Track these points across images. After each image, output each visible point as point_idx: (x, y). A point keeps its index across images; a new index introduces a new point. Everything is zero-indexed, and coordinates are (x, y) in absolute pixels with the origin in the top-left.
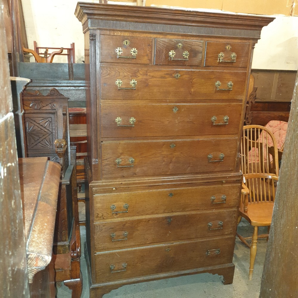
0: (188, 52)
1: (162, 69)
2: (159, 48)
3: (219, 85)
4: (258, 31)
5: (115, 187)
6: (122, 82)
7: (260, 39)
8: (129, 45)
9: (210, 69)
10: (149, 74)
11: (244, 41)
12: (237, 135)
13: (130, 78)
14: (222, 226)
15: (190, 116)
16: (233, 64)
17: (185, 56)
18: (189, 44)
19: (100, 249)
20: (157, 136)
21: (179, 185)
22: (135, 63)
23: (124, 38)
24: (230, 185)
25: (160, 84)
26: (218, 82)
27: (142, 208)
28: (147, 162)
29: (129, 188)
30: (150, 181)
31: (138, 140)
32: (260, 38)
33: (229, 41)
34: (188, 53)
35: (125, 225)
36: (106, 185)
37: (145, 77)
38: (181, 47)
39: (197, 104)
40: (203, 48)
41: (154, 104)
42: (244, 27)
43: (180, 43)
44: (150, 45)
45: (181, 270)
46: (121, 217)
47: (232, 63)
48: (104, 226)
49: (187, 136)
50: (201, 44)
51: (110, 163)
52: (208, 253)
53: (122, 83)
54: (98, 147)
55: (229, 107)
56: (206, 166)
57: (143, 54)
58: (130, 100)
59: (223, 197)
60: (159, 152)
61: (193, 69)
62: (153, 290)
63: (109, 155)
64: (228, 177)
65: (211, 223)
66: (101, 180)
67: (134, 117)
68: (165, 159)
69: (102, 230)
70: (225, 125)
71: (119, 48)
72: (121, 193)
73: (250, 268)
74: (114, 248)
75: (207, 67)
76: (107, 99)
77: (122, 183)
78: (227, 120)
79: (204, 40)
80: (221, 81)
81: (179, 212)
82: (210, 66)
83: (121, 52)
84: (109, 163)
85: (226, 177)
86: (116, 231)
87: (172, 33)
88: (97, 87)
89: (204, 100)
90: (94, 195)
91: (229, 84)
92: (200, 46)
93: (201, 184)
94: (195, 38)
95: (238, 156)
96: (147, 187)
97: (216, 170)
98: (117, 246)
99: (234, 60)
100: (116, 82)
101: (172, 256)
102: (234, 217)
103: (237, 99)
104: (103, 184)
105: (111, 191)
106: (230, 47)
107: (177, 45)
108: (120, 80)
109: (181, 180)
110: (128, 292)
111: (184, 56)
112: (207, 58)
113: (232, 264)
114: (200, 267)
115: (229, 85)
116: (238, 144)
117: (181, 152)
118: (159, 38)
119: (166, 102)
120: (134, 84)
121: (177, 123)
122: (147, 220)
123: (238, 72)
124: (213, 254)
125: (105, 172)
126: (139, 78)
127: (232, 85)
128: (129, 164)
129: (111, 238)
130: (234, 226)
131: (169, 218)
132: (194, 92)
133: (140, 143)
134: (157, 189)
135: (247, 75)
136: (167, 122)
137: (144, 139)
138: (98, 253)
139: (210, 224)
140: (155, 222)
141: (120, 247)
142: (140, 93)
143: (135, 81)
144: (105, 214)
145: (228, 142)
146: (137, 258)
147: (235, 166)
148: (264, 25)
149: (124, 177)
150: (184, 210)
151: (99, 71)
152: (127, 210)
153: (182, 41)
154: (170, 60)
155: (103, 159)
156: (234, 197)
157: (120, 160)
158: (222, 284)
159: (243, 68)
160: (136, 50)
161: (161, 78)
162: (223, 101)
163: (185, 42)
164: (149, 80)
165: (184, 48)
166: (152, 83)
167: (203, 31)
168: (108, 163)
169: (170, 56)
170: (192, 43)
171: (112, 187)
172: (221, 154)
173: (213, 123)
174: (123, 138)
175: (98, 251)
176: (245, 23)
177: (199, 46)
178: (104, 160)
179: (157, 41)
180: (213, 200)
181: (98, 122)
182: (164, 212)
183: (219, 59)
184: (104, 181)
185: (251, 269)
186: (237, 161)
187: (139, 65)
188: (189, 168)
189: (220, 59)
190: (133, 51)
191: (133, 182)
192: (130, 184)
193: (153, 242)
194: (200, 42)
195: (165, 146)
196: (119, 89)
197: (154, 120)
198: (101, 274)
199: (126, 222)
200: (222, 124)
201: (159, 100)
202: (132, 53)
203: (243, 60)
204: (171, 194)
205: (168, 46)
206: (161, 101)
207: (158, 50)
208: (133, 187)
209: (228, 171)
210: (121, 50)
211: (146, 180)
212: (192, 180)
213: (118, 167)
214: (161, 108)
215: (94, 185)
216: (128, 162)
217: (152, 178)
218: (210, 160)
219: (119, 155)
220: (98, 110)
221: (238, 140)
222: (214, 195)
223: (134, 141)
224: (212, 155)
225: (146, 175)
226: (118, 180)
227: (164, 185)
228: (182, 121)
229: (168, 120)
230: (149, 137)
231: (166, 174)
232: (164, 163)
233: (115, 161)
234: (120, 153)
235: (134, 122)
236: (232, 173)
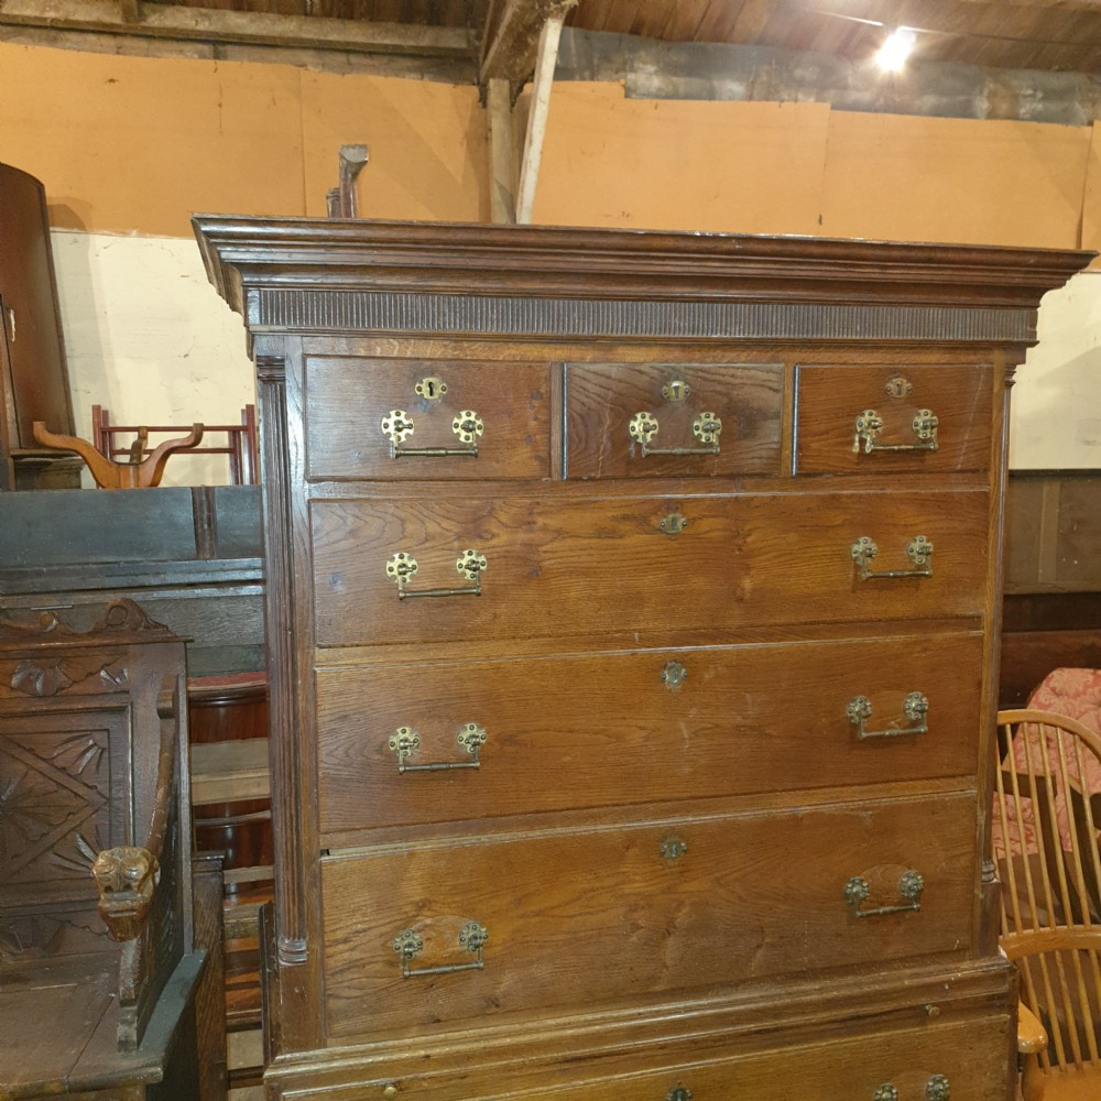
0: (715, 418)
1: (600, 498)
2: (583, 404)
3: (870, 556)
4: (1025, 312)
5: (393, 1079)
6: (414, 562)
7: (1034, 344)
8: (444, 398)
9: (822, 486)
10: (540, 521)
11: (963, 358)
12: (973, 777)
13: (456, 544)
15: (746, 704)
16: (922, 461)
17: (704, 435)
18: (720, 382)
20: (596, 803)
21: (714, 1041)
22: (473, 475)
23: (418, 368)
24: (960, 1023)
25: (595, 564)
26: (861, 540)
28: (554, 938)
29: (465, 1077)
30: (570, 1032)
32: (1038, 342)
33: (897, 361)
34: (719, 421)
36: (350, 1073)
37: (522, 536)
38: (681, 393)
39: (772, 644)
40: (784, 397)
41: (571, 655)
42: (963, 298)
43: (677, 379)
44: (541, 395)
47: (920, 453)
49: (736, 794)
50: (773, 377)
51: (367, 955)
53: (414, 567)
54: (306, 879)
55: (925, 650)
56: (840, 935)
57: (509, 436)
58: (458, 644)
59: (934, 1084)
60: (607, 882)
61: (744, 488)
63: (358, 918)
64: (949, 982)
66: (325, 1046)
67: (476, 720)
68: (641, 918)
70: (915, 735)
71: (398, 414)
75: (807, 475)
76: (344, 646)
77: (427, 1057)
78: (922, 712)
79: (784, 361)
80: (875, 538)
82: (821, 474)
83: (405, 431)
84: (360, 956)
85: (941, 984)
87: (639, 335)
88: (297, 593)
89: (806, 624)
91: (916, 546)
92: (770, 388)
93: (822, 1027)
94: (744, 355)
95: (984, 877)
96: (558, 1067)
97: (889, 952)
99: (930, 440)
100: (389, 564)
103: (960, 611)
104: (335, 1064)
106: (907, 385)
107: (665, 388)
108: (406, 555)
109: (723, 1019)
111: (700, 436)
112: (806, 436)
115: (914, 553)
116: (983, 822)
117: (717, 875)
118: (582, 360)
119: (627, 642)
120: (475, 570)
121: (686, 736)
123: (952, 496)
125: (340, 1003)
126: (495, 542)
127: (928, 554)
128: (458, 959)
132: (754, 590)
133: (514, 846)
134: (607, 1074)
135: (992, 501)
136: (637, 737)
137: (531, 826)
142: (503, 608)
143: (479, 555)
145: (933, 813)
147: (978, 927)
148: (1047, 282)
149: (438, 1021)
151: (306, 521)
153: (686, 368)
154: (633, 456)
155: (329, 937)
156: (984, 1079)
157: (417, 939)
159: (969, 475)
160: (477, 418)
161: (599, 538)
162: (893, 624)
163: (700, 374)
164: (544, 548)
165: (696, 401)
166: (559, 560)
167: (780, 322)
168: (356, 955)
169: (637, 437)
170: (733, 376)
171: (381, 1081)
172: (907, 876)
173: (855, 727)
174: (427, 829)
176: (965, 279)
177: (762, 386)
178: (337, 942)
179: (569, 374)
181: (304, 759)
183: (857, 439)
184: (340, 1049)
186: (982, 901)
187: (495, 484)
188: (760, 952)
189: (863, 442)
190: (461, 422)
191: (482, 1044)
192: (468, 1057)
194: (771, 371)
195: (634, 851)
196: (401, 599)
197: (577, 727)
200: (901, 732)
201: (597, 633)
202: (459, 434)
203: (967, 437)
204: (681, 1095)
205: (620, 394)
206: (602, 640)
207: (581, 416)
208: (484, 1072)
209: (947, 952)
210: (406, 422)
211: (548, 1029)
212: (775, 1012)
213: (407, 973)
214: (607, 671)
215: (289, 1074)
216: (456, 947)
217: (582, 1018)
218: (859, 909)
219: (411, 914)
220: (300, 698)
221: (981, 803)
222: (888, 1080)
223: (484, 838)
224: (865, 884)
225: (550, 1006)
226: (408, 1041)
227: (642, 1050)
228: (709, 725)
229: (641, 723)
230: (554, 811)
231: (649, 993)
232: (634, 939)
233: (389, 944)
234: (416, 904)
235: (478, 744)
236: (966, 965)
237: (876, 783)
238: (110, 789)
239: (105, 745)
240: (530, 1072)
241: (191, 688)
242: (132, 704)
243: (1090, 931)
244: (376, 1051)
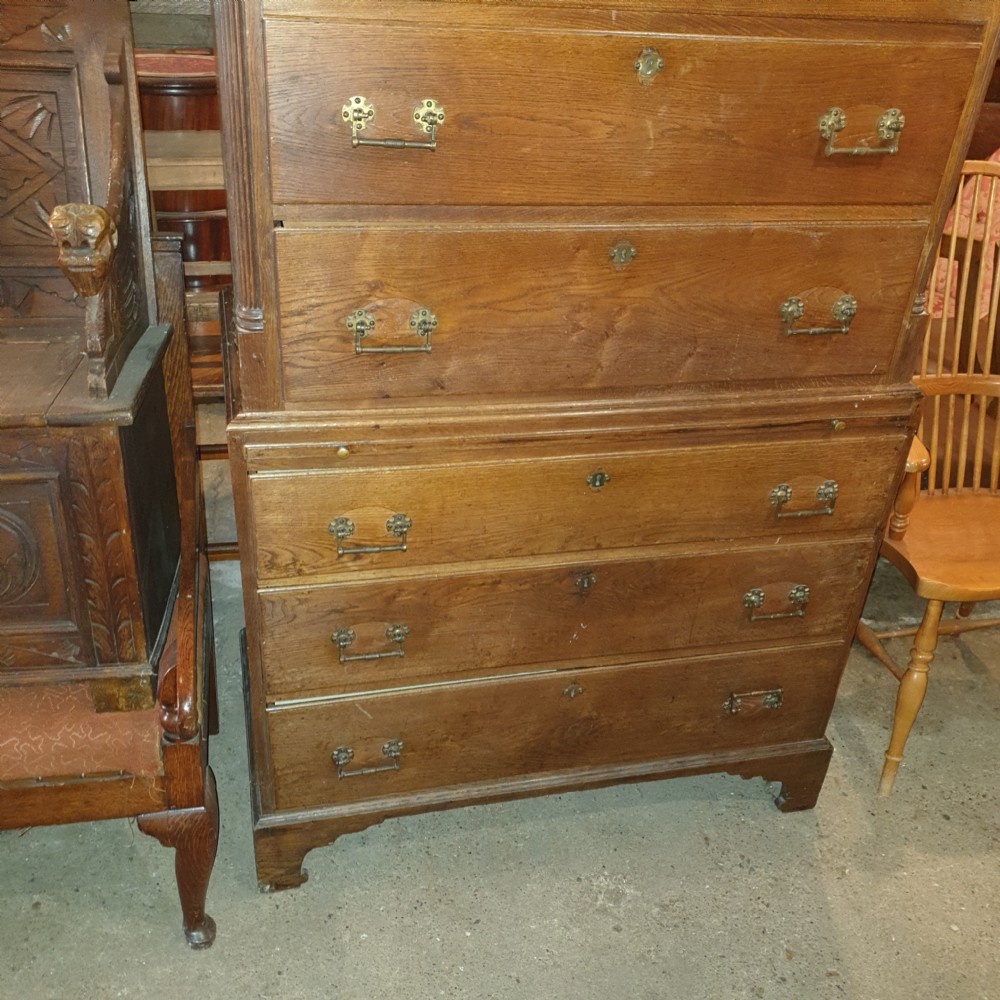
5: (345, 443)
12: (929, 208)
14: (804, 606)
15: (719, 105)
19: (291, 688)
20: (550, 201)
21: (636, 436)
24: (861, 439)
27: (470, 532)
28: (499, 331)
29: (411, 447)
30: (506, 417)
31: (453, 217)
35: (394, 597)
36: (306, 433)
39: (757, 39)
41: (540, 31)
45: (617, 763)
46: (374, 566)
48: (301, 602)
49: (693, 204)
51: (321, 329)
52: (731, 703)
54: (261, 249)
55: (915, 60)
56: (767, 351)
59: (826, 488)
60: (555, 282)
62: (504, 824)
63: (312, 292)
64: (859, 402)
65: (758, 594)
66: (283, 409)
67: (432, 97)
68: (583, 319)
69: (295, 617)
70: (882, 156)
72: (373, 469)
73: (887, 752)
74: (351, 684)
77: (377, 427)
78: (896, 130)
81: (629, 550)
84: (314, 330)
85: (851, 403)
86: (356, 621)
89: (798, 17)
90: (252, 473)
93: (737, 432)
95: (915, 309)
96: (494, 446)
97: (811, 370)
98: (360, 677)
101: (585, 714)
102: (859, 568)
103: (963, 17)
104: (293, 425)
105: (329, 459)
109: (647, 418)
110: (409, 830)
113: (821, 743)
114: (693, 752)
116: (927, 254)
117: (662, 283)
119: (603, 21)
121: (652, 137)
122: (490, 581)
124: (752, 706)
125: (297, 372)
128: (408, 341)
129: (337, 650)
130: (853, 604)
131: (585, 571)
133: (467, 237)
134: (536, 456)
136: (601, 132)
137: (481, 216)
138: (282, 704)
139: (753, 598)
140: (522, 587)
141: (374, 682)
144: (305, 557)
145: (882, 240)
146: (446, 722)
147: (898, 355)
149: (388, 397)
150: (647, 540)
152: (404, 542)
155: (284, 308)
156: (870, 487)
157: (369, 318)
158: (775, 807)
162: (888, 26)
168: (311, 328)
171: (335, 444)
172: (843, 300)
173: (825, 141)
174: (383, 209)
175: (279, 696)
178: (292, 314)
180: (782, 501)
181: (255, 122)
182: (563, 550)
184: (296, 413)
185: (889, 757)
186: (907, 331)
188: (690, 360)
191: (427, 420)
192: (414, 431)
193: (511, 662)
195: (583, 253)
197: (539, 115)
198: (295, 782)
199: (400, 588)
200: (870, 150)
201: (570, 6)
204: (600, 478)
206: (576, 16)
208: (427, 445)
209: (864, 375)
211: (487, 413)
212: (696, 416)
213: (359, 349)
214: (578, 53)
215: (250, 430)
216: (407, 330)
217: (519, 406)
218: (791, 328)
219: (363, 294)
220: (249, 51)
221: (931, 234)
222: (785, 481)
223: (437, 226)
224: (801, 305)
225: (490, 393)
226: (358, 412)
227: (570, 438)
228: (677, 126)
229: (607, 117)
230: (509, 204)
231: (583, 389)
232: (574, 338)
233: (342, 321)
234: (369, 284)
235: (435, 123)
236: (878, 388)
237: (834, 204)
238: (64, 157)
239: (54, 110)
240: (468, 448)
241: (140, 73)
242: (78, 66)
243: (988, 379)
244: (331, 418)
